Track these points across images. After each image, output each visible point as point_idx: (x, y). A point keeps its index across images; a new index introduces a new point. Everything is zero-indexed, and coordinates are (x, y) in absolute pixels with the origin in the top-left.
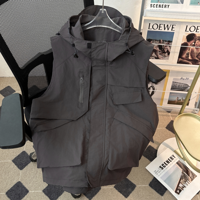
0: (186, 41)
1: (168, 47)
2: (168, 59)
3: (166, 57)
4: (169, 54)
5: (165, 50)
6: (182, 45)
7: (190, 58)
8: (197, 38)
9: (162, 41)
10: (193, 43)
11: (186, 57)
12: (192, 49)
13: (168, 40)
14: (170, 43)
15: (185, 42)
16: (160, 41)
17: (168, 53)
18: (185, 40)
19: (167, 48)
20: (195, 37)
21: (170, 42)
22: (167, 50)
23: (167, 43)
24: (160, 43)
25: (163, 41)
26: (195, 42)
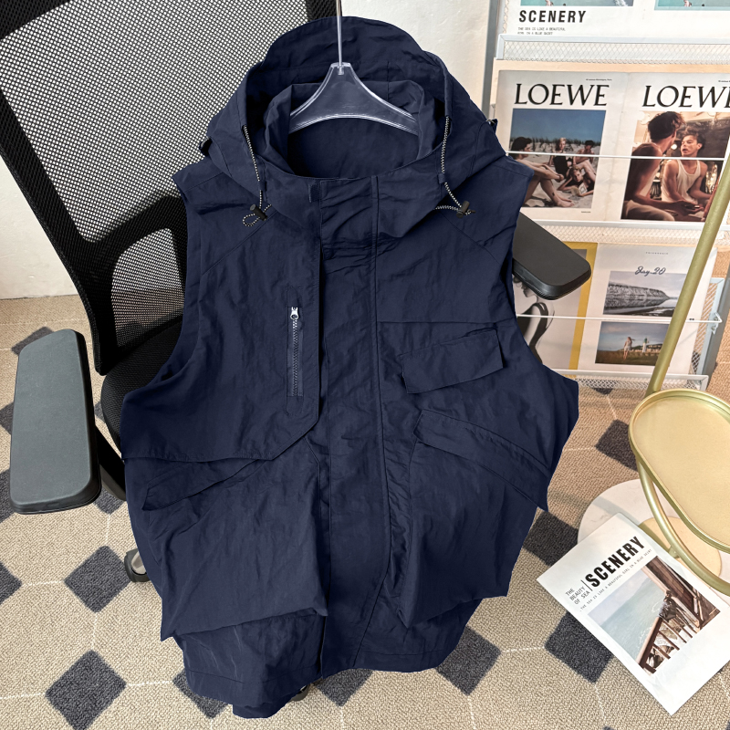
0: (647, 139)
1: (588, 161)
2: (588, 205)
3: (582, 199)
4: (591, 186)
5: (578, 173)
6: (634, 154)
7: (665, 198)
8: (684, 129)
9: (564, 142)
10: (674, 147)
11: (652, 197)
12: (670, 167)
13: (583, 139)
14: (593, 150)
15: (646, 142)
16: (558, 143)
17: (587, 184)
18: (646, 135)
19: (584, 168)
20: (680, 124)
21: (592, 144)
22: (583, 173)
23: (582, 147)
24: (558, 149)
25: (569, 142)
26: (679, 143)
